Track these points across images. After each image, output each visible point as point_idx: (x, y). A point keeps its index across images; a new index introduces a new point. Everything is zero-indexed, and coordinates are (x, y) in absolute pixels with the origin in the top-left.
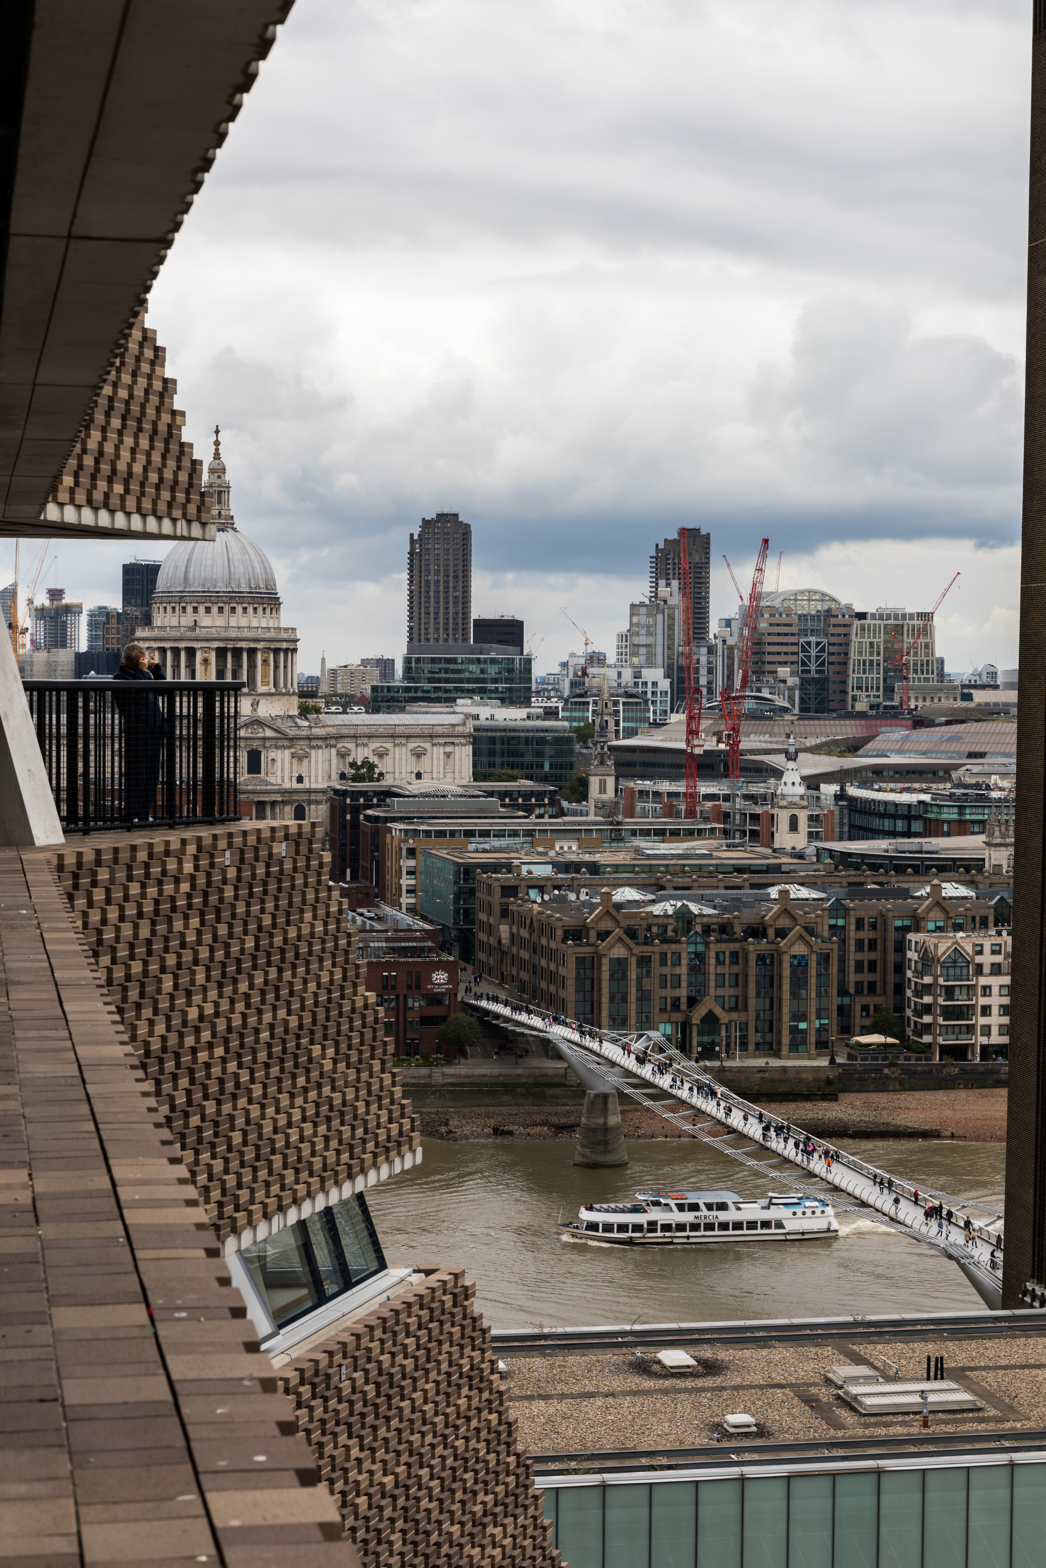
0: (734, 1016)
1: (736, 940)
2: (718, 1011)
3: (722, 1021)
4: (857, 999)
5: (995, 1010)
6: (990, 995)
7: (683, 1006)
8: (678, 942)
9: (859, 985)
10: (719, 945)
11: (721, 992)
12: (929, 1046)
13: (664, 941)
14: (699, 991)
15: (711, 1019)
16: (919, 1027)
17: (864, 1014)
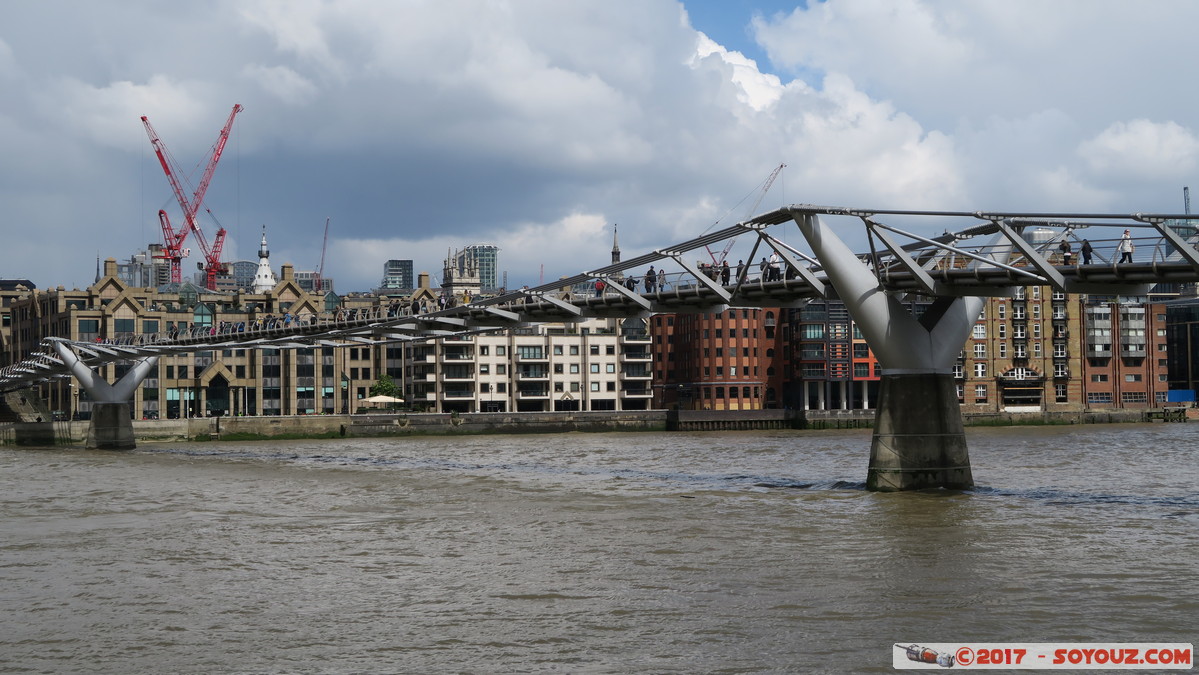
0: (242, 382)
1: (241, 312)
2: (226, 374)
3: (231, 384)
4: (354, 381)
5: (493, 369)
6: (488, 354)
7: (191, 375)
8: (186, 312)
9: (354, 371)
10: (225, 315)
11: (228, 361)
12: (433, 404)
13: (171, 310)
14: (206, 361)
15: (219, 381)
16: (420, 389)
17: (360, 396)
